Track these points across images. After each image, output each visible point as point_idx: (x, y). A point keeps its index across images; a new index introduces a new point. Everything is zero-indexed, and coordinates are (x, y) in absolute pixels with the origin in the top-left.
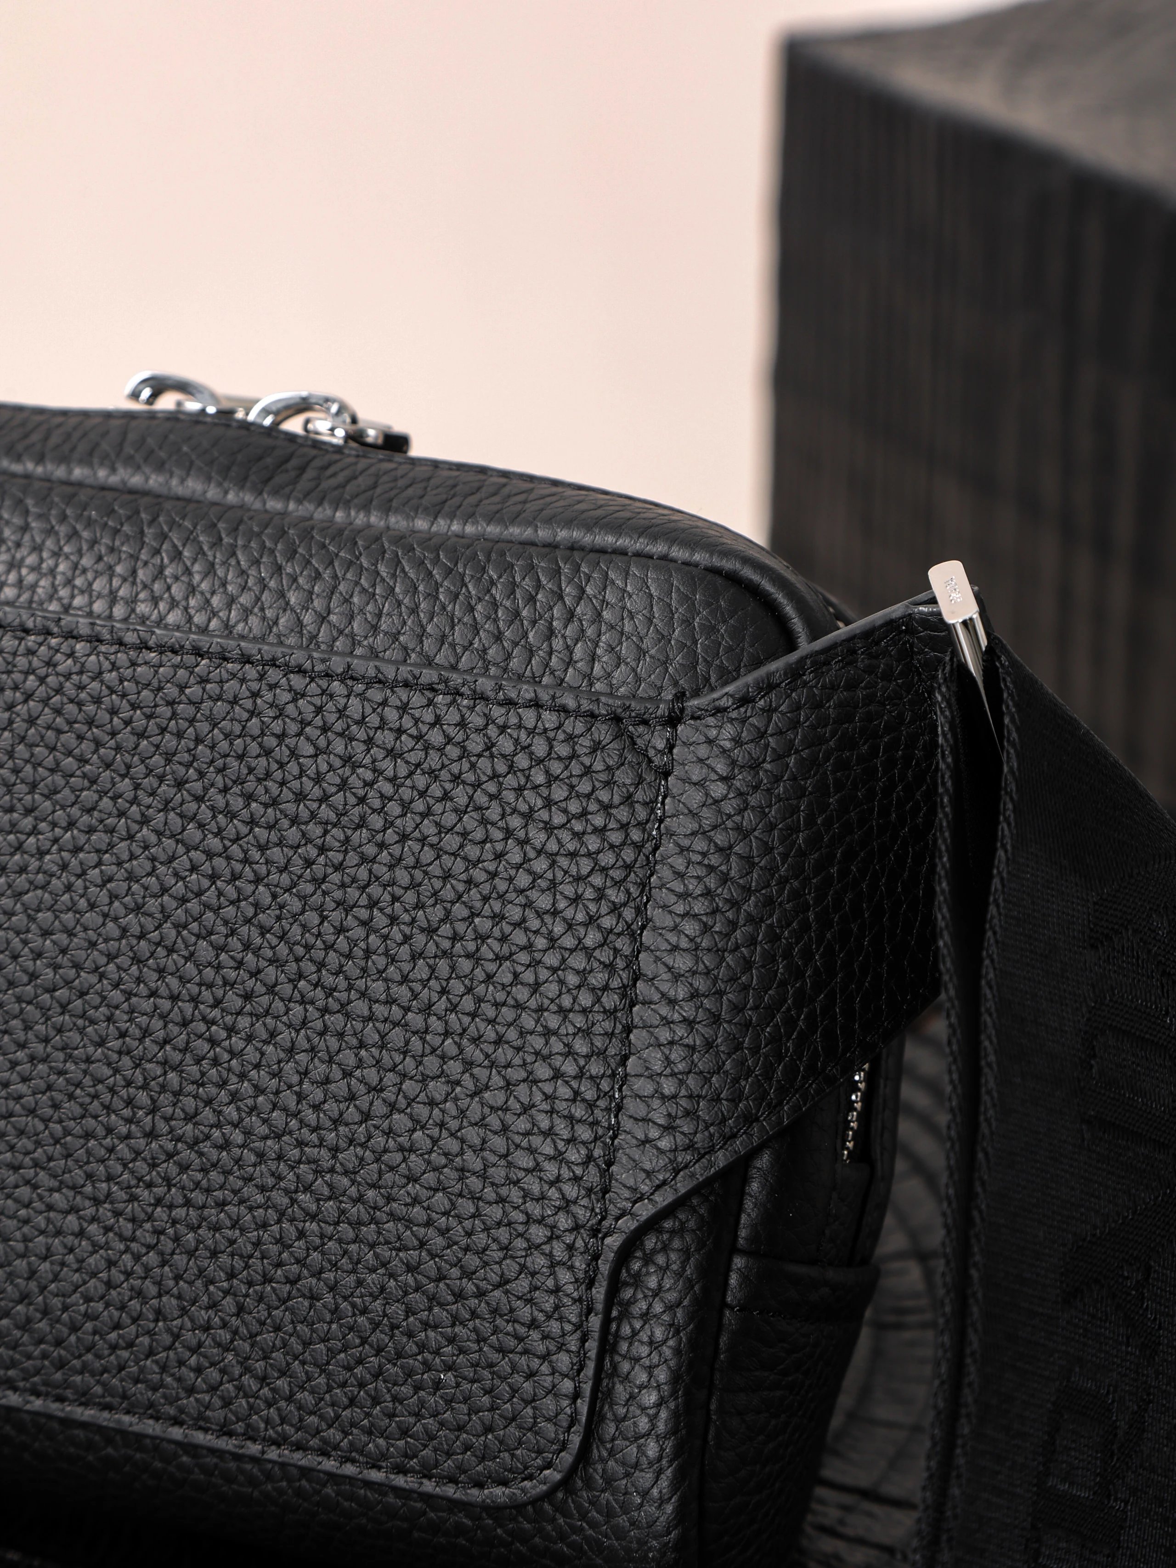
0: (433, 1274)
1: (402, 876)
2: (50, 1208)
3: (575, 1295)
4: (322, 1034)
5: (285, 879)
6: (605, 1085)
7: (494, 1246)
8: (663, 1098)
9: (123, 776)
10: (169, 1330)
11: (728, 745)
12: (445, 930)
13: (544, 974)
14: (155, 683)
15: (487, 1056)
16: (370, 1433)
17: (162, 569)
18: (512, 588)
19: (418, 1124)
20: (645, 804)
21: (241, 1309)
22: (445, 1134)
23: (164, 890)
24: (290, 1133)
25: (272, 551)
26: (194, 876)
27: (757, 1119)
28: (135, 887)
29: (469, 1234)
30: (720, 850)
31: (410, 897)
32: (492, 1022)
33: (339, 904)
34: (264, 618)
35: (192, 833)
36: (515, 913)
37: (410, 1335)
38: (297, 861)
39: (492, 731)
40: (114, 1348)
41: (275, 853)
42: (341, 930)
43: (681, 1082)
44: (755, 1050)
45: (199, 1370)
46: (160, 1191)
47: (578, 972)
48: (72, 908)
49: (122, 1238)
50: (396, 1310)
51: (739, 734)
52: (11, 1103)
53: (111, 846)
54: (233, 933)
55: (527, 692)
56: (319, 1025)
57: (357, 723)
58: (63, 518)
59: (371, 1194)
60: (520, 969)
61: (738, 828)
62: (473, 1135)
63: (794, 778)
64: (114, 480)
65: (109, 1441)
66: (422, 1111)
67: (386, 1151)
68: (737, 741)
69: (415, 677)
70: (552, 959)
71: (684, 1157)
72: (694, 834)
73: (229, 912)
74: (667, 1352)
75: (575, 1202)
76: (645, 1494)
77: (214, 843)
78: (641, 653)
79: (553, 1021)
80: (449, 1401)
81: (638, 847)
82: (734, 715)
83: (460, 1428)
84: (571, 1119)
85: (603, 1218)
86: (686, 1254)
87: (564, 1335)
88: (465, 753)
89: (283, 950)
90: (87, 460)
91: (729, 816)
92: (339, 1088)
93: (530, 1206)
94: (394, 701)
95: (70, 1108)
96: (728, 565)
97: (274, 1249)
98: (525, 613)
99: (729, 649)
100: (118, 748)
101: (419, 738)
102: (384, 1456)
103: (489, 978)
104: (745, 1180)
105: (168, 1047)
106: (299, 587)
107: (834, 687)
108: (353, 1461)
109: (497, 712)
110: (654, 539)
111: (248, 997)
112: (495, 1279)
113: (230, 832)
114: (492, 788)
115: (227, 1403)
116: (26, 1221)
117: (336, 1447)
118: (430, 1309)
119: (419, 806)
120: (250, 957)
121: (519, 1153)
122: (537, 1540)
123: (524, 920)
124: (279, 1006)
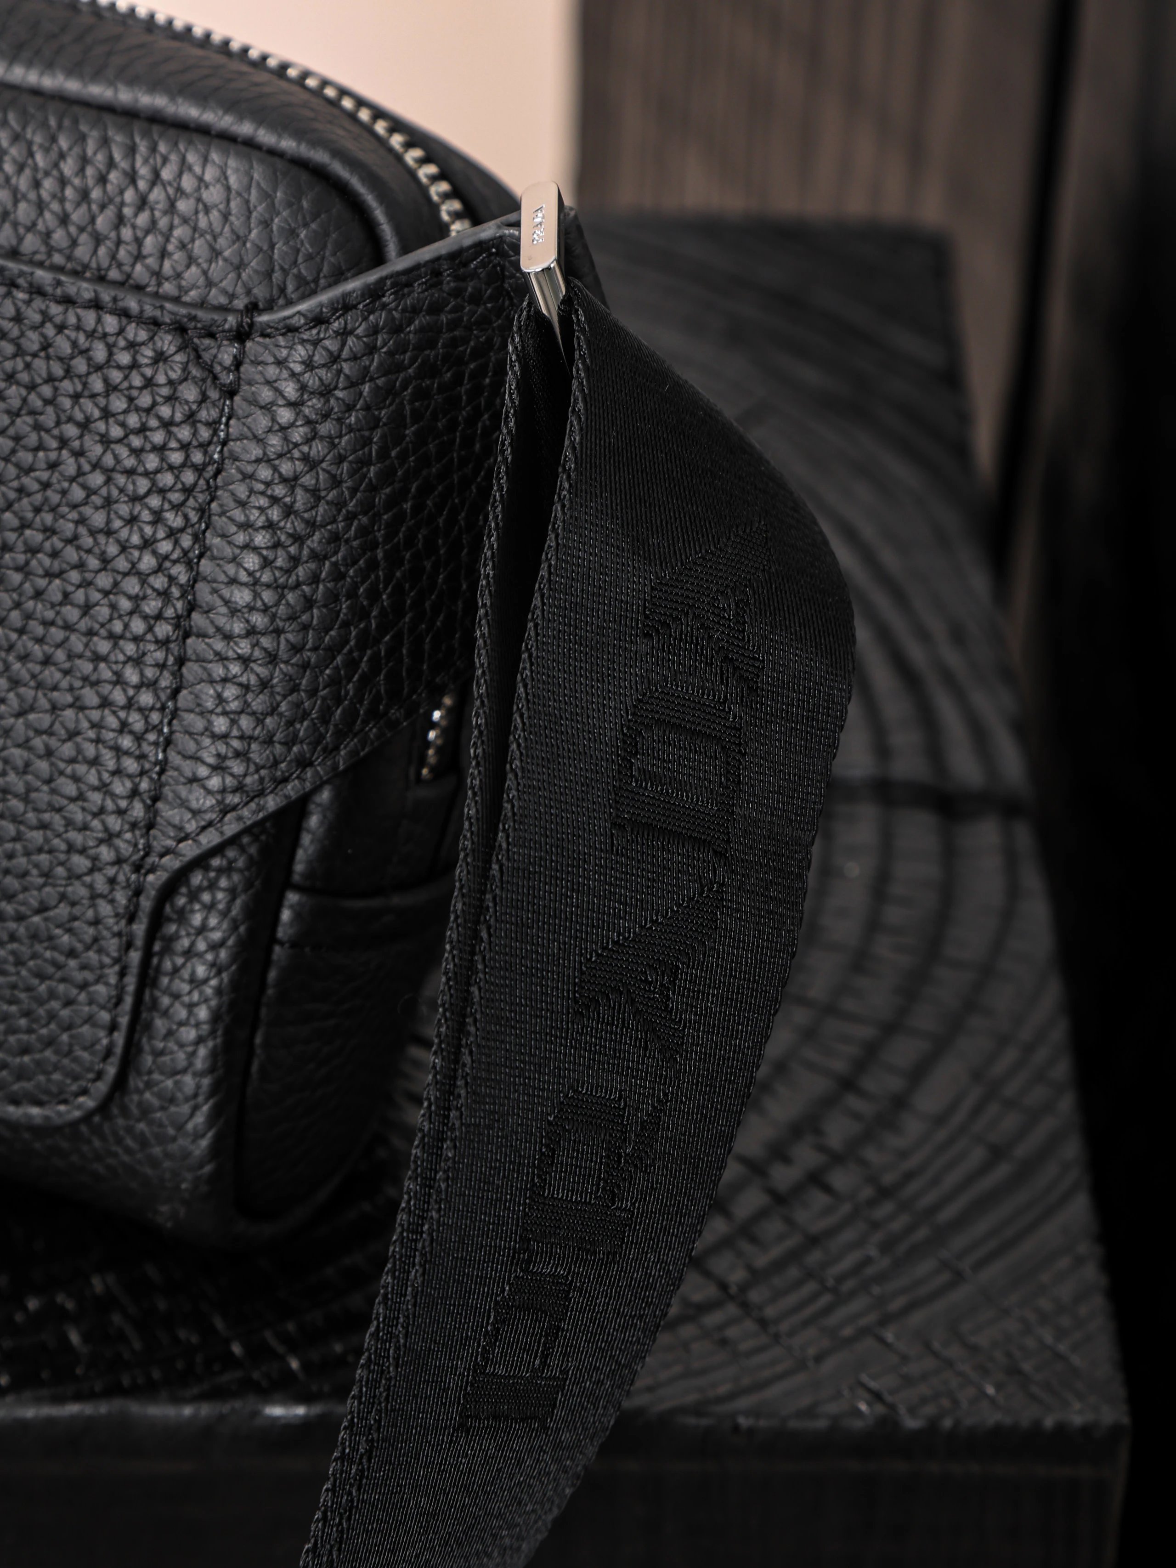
3: (116, 929)
6: (155, 718)
7: (35, 872)
8: (214, 736)
11: (298, 368)
13: (96, 596)
18: (82, 164)
20: (208, 424)
27: (311, 764)
30: (284, 480)
32: (40, 641)
36: (68, 528)
39: (49, 330)
43: (233, 722)
44: (313, 693)
47: (130, 598)
51: (311, 357)
55: (88, 290)
60: (70, 589)
61: (305, 458)
62: (16, 756)
63: (367, 408)
68: (309, 365)
70: (104, 581)
71: (233, 799)
72: (258, 461)
74: (209, 991)
75: (118, 836)
76: (181, 1127)
78: (216, 253)
79: (104, 647)
81: (199, 470)
82: (306, 336)
84: (118, 751)
85: (147, 854)
86: (233, 893)
87: (103, 966)
88: (19, 351)
91: (296, 445)
98: (94, 195)
99: (309, 258)
103: (38, 594)
104: (303, 817)
107: (415, 310)
109: (55, 309)
112: (35, 903)
114: (47, 391)
121: (62, 780)
122: (74, 1157)
123: (76, 537)
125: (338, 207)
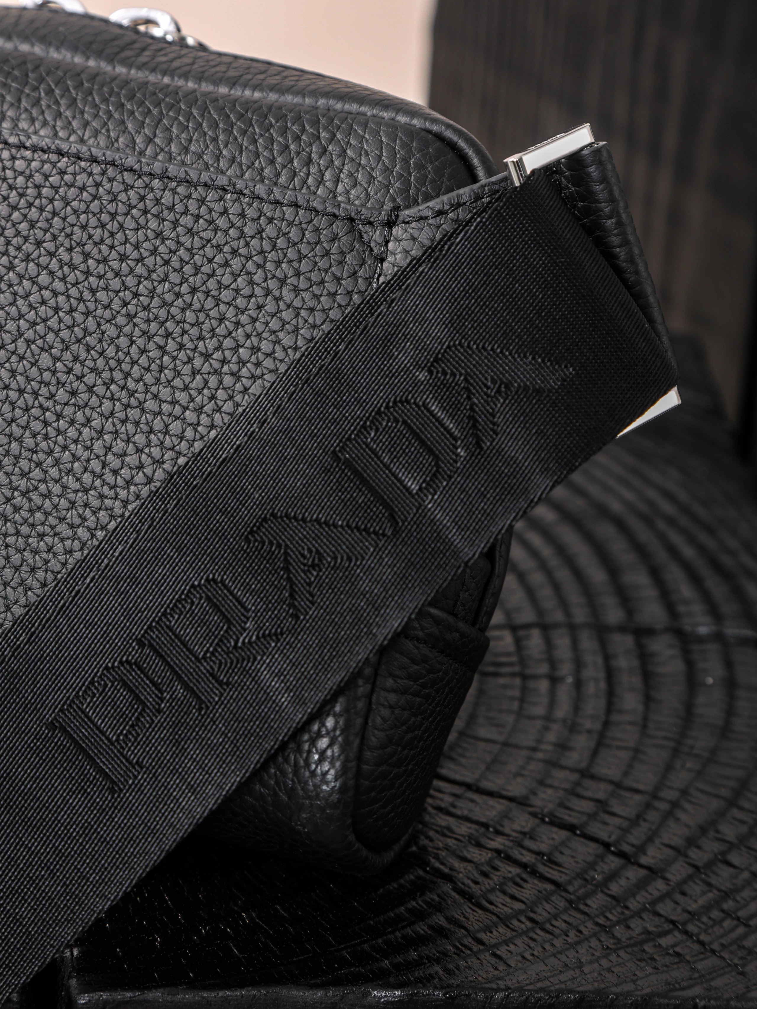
4: (124, 422)
5: (107, 314)
11: (424, 239)
12: (218, 355)
14: (28, 172)
17: (39, 100)
18: (284, 131)
20: (366, 279)
23: (21, 316)
24: (95, 489)
25: (118, 94)
26: (43, 307)
31: (194, 331)
33: (144, 333)
34: (109, 137)
35: (44, 279)
36: (267, 347)
38: (117, 301)
39: (263, 221)
41: (102, 295)
42: (143, 351)
51: (435, 236)
54: (67, 348)
55: (290, 198)
56: (122, 415)
57: (168, 208)
64: (9, 47)
69: (212, 180)
73: (65, 334)
77: (58, 285)
78: (371, 179)
82: (432, 222)
88: (242, 235)
89: (101, 362)
92: (133, 459)
94: (195, 195)
96: (435, 128)
98: (292, 147)
99: (433, 181)
101: (211, 222)
103: (246, 390)
105: (14, 425)
106: (135, 118)
109: (266, 208)
111: (73, 393)
113: (71, 278)
114: (259, 260)
119: (206, 269)
120: (77, 367)
124: (94, 401)
125: (451, 155)
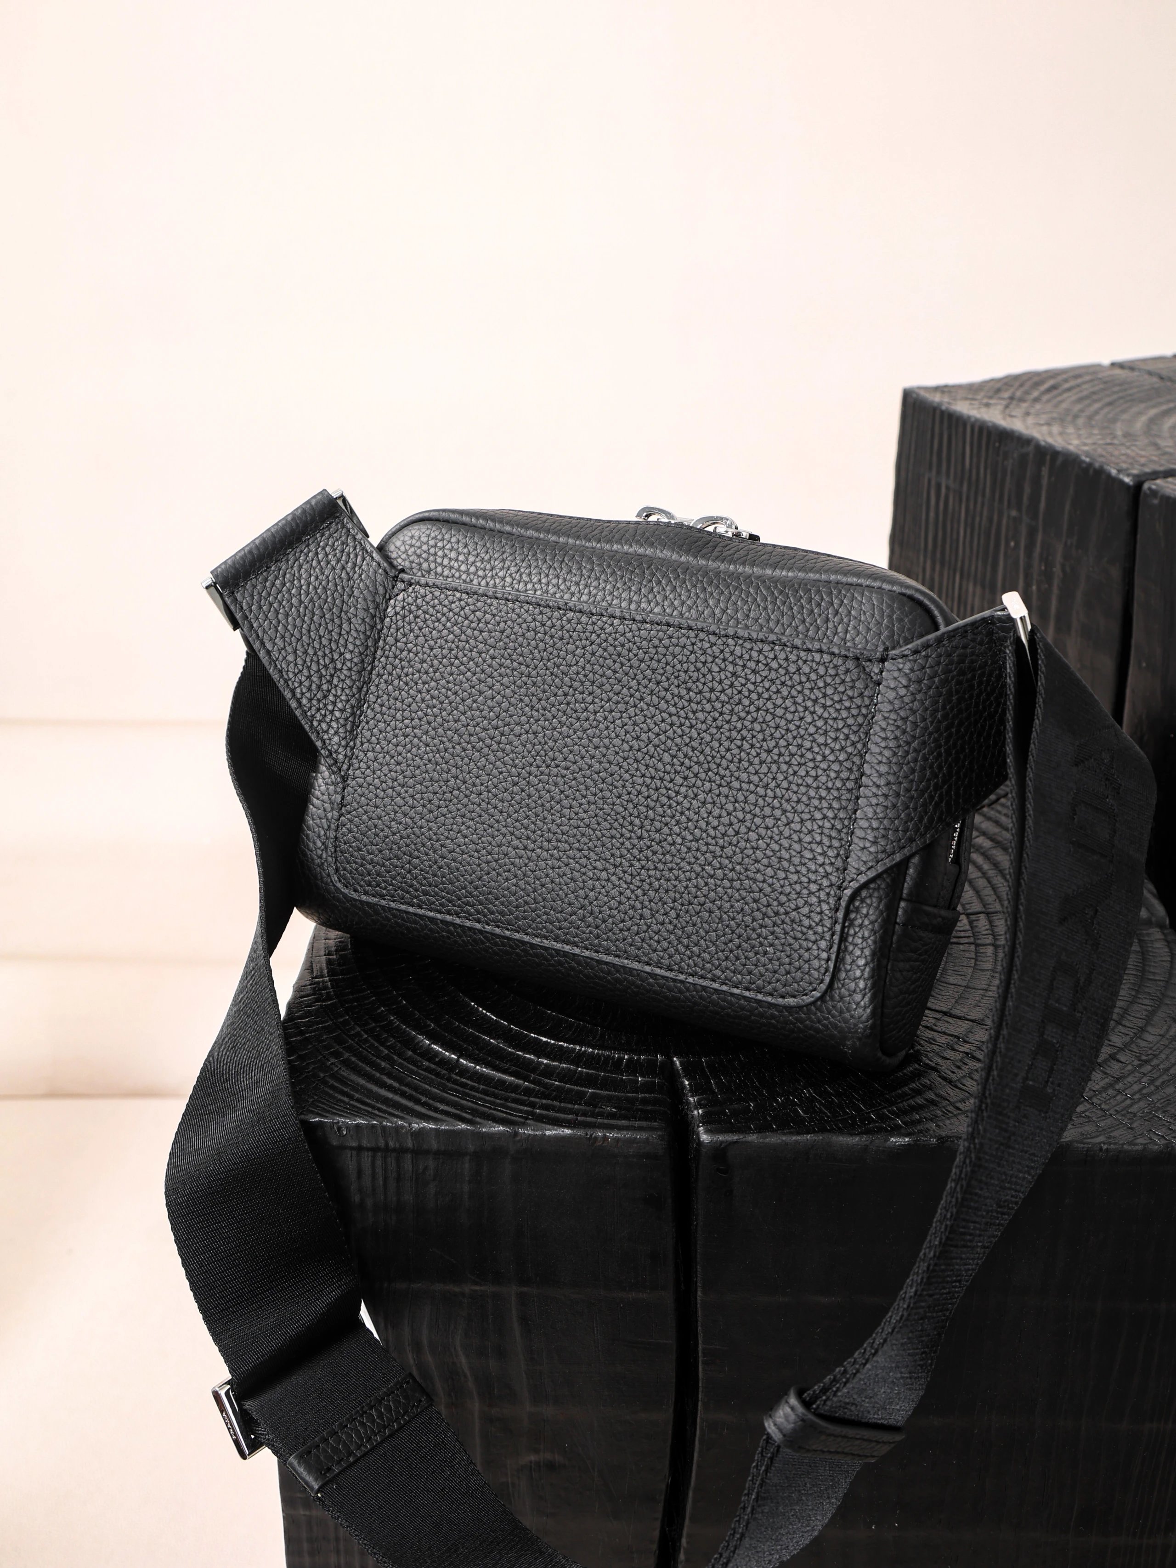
0: (765, 903)
1: (757, 727)
2: (595, 868)
3: (830, 915)
4: (718, 796)
5: (704, 727)
6: (846, 823)
7: (793, 892)
8: (873, 829)
9: (633, 679)
10: (646, 924)
11: (908, 671)
12: (776, 751)
13: (820, 772)
14: (649, 638)
15: (793, 808)
16: (734, 972)
17: (652, 588)
18: (810, 600)
19: (760, 837)
20: (869, 697)
21: (678, 916)
22: (772, 842)
23: (650, 730)
24: (703, 839)
25: (702, 582)
26: (663, 724)
27: (915, 840)
28: (637, 728)
29: (782, 887)
30: (902, 719)
31: (760, 736)
32: (796, 793)
33: (728, 738)
34: (698, 611)
35: (663, 705)
36: (807, 744)
37: (754, 930)
38: (710, 718)
39: (800, 662)
40: (621, 930)
41: (700, 715)
42: (728, 750)
43: (881, 822)
44: (915, 809)
45: (658, 942)
46: (643, 863)
47: (836, 772)
48: (608, 737)
49: (626, 883)
50: (748, 919)
51: (913, 667)
52: (579, 822)
53: (627, 710)
54: (680, 750)
55: (817, 646)
56: (717, 792)
57: (739, 657)
58: (609, 566)
59: (738, 867)
60: (809, 769)
61: (911, 709)
62: (785, 843)
63: (937, 688)
64: (631, 550)
65: (618, 971)
66: (762, 832)
67: (745, 848)
68: (912, 670)
69: (765, 638)
70: (824, 765)
71: (880, 856)
72: (891, 711)
73: (678, 740)
74: (870, 942)
75: (831, 874)
76: (858, 1004)
77: (673, 710)
78: (869, 629)
79: (823, 793)
80: (770, 960)
81: (865, 716)
82: (911, 658)
83: (775, 972)
84: (830, 837)
85: (844, 882)
86: (880, 899)
87: (824, 932)
88: (787, 672)
89: (702, 758)
90: (619, 542)
91: (907, 704)
92: (725, 820)
93: (811, 875)
94: (756, 648)
95: (605, 825)
96: (908, 592)
97: (694, 890)
98: (816, 611)
99: (909, 629)
100: (631, 667)
101: (767, 665)
102: (740, 983)
103: (795, 773)
104: (907, 868)
105: (649, 800)
106: (714, 598)
107: (957, 648)
108: (726, 984)
109: (802, 654)
110: (875, 579)
111: (685, 778)
112: (793, 907)
113: (680, 705)
114: (799, 688)
115: (671, 957)
116: (584, 874)
117: (719, 978)
118: (763, 919)
119: (766, 695)
120: (687, 761)
121: (806, 851)
122: (808, 1022)
123: (812, 747)
124: (699, 783)
125: (919, 610)
